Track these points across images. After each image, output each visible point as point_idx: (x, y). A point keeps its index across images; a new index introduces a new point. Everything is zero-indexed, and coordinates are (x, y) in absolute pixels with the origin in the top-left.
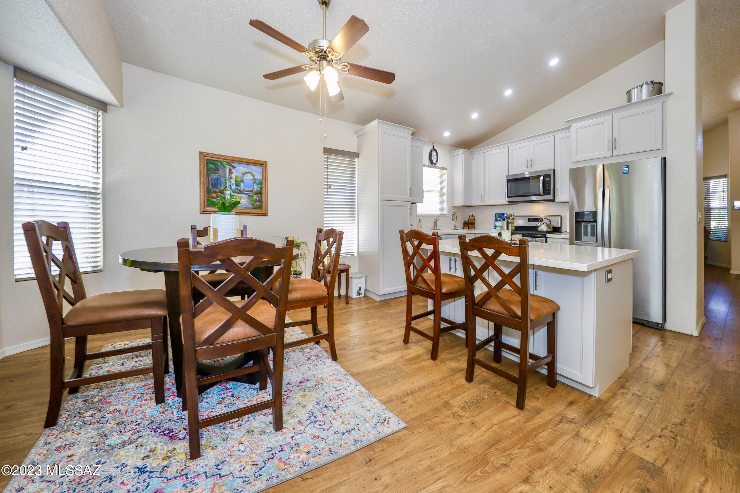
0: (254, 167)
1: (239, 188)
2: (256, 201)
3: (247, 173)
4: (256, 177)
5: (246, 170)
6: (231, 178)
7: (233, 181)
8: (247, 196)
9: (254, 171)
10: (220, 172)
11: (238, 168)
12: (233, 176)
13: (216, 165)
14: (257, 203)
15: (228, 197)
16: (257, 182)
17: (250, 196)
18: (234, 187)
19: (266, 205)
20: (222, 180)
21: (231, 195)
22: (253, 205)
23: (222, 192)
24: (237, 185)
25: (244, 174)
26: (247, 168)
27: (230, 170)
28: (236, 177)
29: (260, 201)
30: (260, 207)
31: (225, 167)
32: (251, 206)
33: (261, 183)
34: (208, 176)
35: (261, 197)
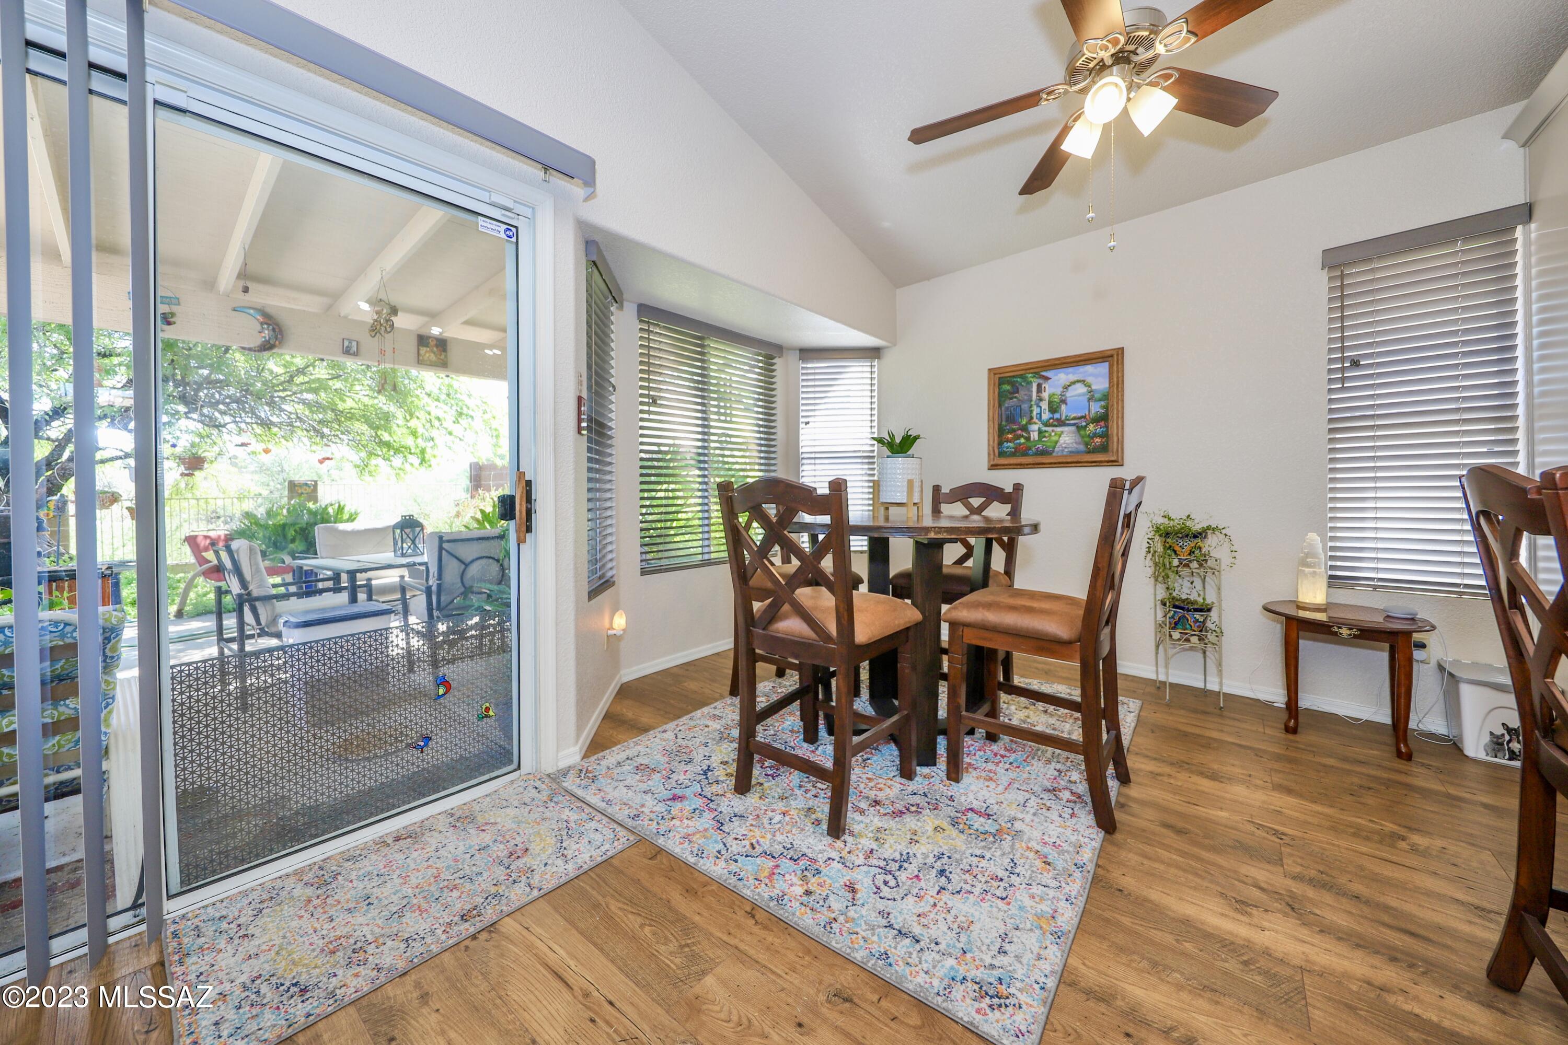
0: (1089, 368)
1: (1057, 416)
2: (1095, 435)
3: (1074, 383)
4: (1094, 387)
5: (1072, 378)
6: (1041, 400)
7: (1045, 405)
8: (1073, 428)
9: (1091, 375)
10: (1022, 394)
11: (1054, 378)
12: (1045, 395)
13: (1013, 384)
14: (1098, 440)
15: (1035, 436)
16: (1097, 396)
17: (1079, 428)
18: (1046, 416)
19: (1121, 442)
20: (1025, 406)
21: (1040, 432)
22: (1086, 444)
23: (1025, 428)
24: (1053, 409)
25: (1066, 388)
26: (1074, 374)
27: (1039, 386)
28: (1050, 397)
29: (1105, 435)
30: (1104, 448)
31: (1030, 383)
32: (1082, 447)
33: (1106, 397)
34: (1000, 406)
35: (1107, 427)
